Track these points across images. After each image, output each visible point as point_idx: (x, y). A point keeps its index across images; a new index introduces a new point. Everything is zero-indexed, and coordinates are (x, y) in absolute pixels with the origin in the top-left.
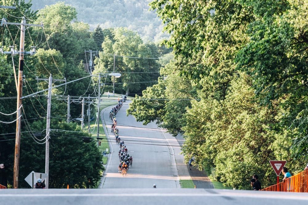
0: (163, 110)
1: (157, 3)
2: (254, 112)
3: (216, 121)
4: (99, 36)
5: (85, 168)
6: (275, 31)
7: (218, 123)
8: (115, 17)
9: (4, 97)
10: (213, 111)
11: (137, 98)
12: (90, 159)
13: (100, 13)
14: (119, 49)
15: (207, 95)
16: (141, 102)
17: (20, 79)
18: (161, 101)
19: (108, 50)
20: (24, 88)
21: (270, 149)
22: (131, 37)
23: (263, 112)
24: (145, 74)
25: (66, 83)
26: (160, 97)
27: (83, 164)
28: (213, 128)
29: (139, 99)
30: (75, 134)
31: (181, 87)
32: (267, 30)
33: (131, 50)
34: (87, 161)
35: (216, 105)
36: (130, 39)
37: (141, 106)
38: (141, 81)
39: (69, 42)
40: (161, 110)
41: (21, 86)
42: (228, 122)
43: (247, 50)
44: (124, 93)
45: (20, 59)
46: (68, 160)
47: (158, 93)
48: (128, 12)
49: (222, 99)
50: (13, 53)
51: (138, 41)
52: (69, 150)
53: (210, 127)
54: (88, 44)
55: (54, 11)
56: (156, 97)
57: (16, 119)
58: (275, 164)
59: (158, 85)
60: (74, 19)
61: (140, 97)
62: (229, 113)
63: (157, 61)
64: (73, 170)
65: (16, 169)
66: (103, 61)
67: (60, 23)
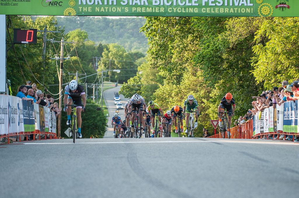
0: (140, 91)
1: (146, 28)
2: (198, 91)
3: (175, 97)
4: (101, 49)
5: (98, 125)
6: (217, 44)
7: (177, 98)
8: (108, 37)
9: (54, 84)
10: (173, 91)
11: (125, 85)
12: (100, 120)
13: (99, 35)
14: (113, 56)
15: (169, 82)
16: (127, 87)
17: (61, 74)
18: (139, 86)
19: (106, 57)
20: (63, 79)
21: (207, 113)
22: (119, 49)
23: (202, 92)
24: (128, 71)
25: (86, 77)
26: (138, 84)
27: (96, 123)
28: (174, 101)
29: (126, 85)
30: (91, 106)
31: (151, 78)
32: (212, 44)
33: (120, 57)
34: (98, 121)
35: (175, 88)
36: (119, 50)
37: (127, 89)
38: (125, 74)
39: (83, 53)
40: (139, 91)
41: (61, 78)
42: (182, 98)
43: (200, 55)
44: (116, 82)
45: (61, 62)
46: (88, 121)
47: (137, 81)
48: (116, 35)
49: (178, 85)
50: (57, 59)
51: (123, 51)
52: (88, 115)
53: (172, 101)
54: (94, 53)
55: (75, 35)
56: (136, 84)
57: (59, 97)
58: (213, 122)
59: (136, 77)
60: (87, 39)
61: (126, 84)
62: (182, 93)
63: (134, 63)
64: (90, 127)
65: (60, 127)
66: (103, 63)
67: (78, 41)
